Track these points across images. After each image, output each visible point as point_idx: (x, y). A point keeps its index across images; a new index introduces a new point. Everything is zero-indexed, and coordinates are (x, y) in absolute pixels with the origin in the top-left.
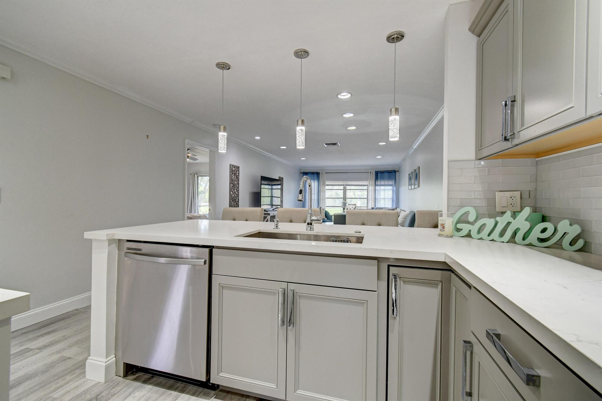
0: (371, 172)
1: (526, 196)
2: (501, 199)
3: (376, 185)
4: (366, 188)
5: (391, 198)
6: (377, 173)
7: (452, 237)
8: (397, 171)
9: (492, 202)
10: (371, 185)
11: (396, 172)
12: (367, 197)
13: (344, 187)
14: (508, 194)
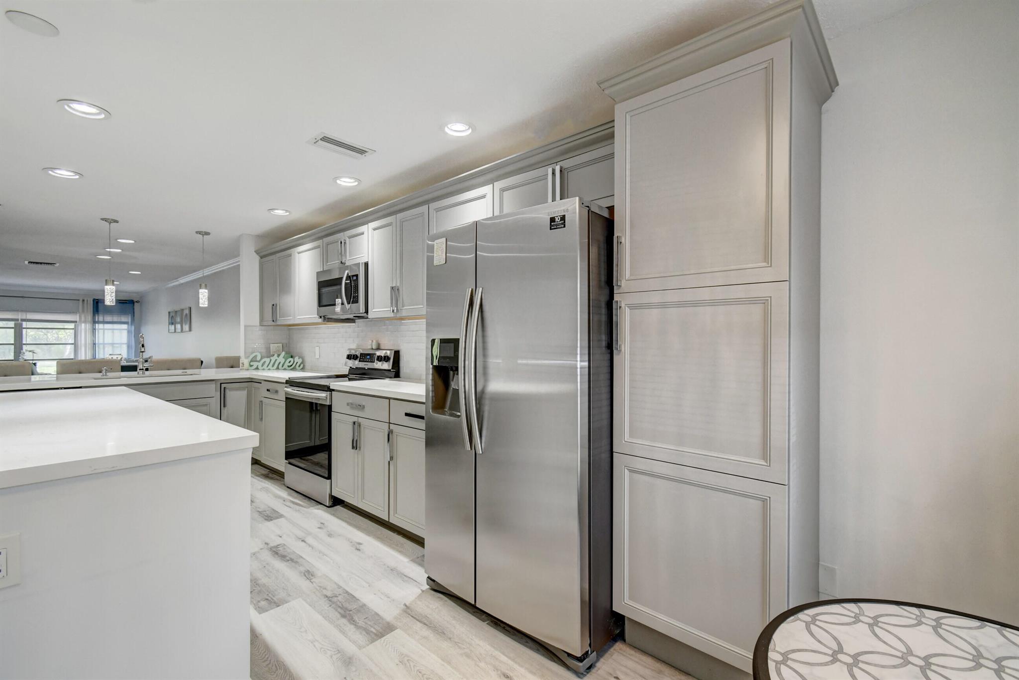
0: (83, 300)
1: (285, 345)
2: (273, 347)
3: (94, 322)
4: (72, 326)
5: (126, 344)
6: (97, 303)
7: (248, 370)
8: (136, 302)
9: (268, 349)
10: (85, 322)
11: (134, 303)
12: (73, 342)
13: (15, 324)
14: (276, 345)
